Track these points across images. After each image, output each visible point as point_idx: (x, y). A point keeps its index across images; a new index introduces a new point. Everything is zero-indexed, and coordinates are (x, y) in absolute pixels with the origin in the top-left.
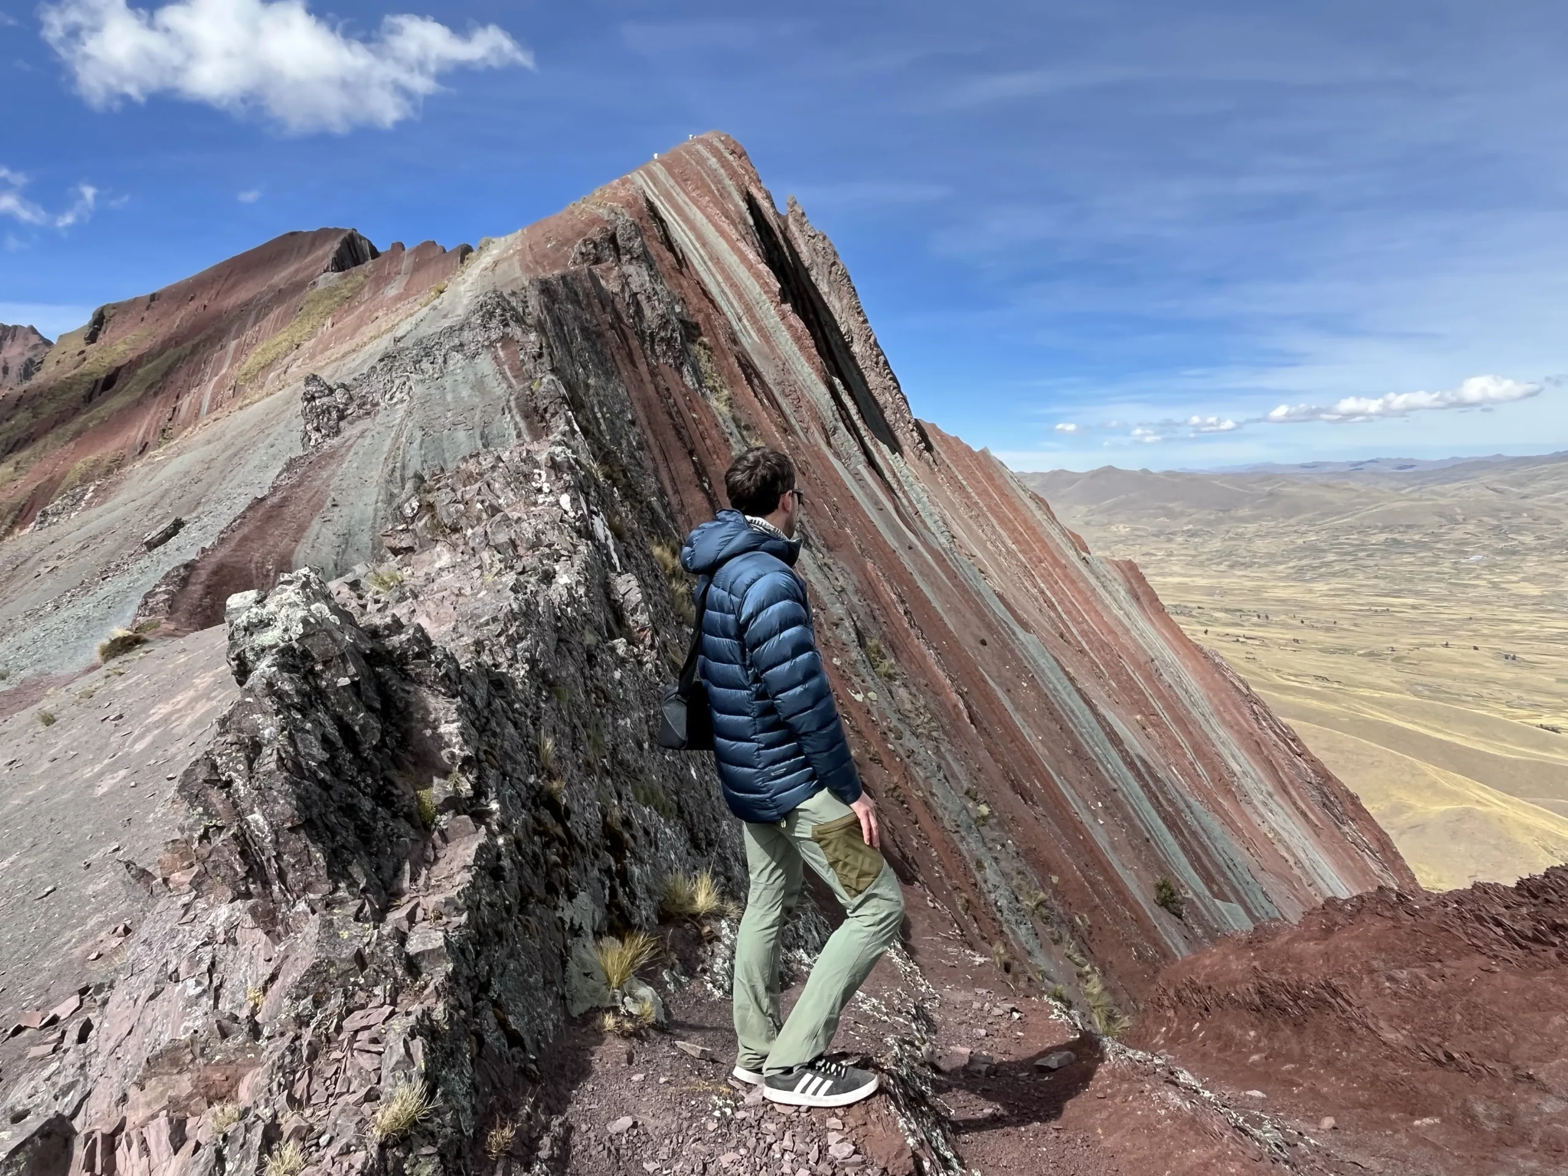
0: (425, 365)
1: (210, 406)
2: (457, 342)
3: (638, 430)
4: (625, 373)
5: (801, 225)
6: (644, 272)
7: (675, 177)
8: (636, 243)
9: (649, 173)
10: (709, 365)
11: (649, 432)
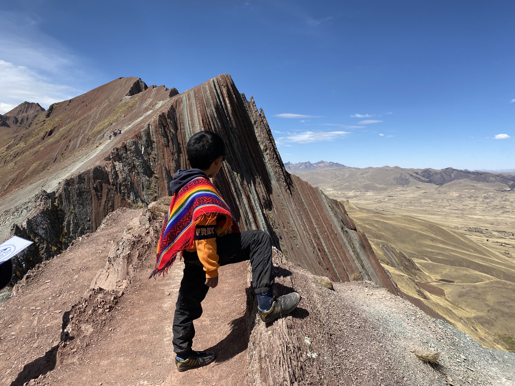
0: (16, 214)
1: (79, 145)
2: (26, 207)
3: (90, 223)
4: (93, 204)
5: (253, 106)
6: (121, 164)
7: (195, 98)
8: (133, 148)
9: (188, 95)
10: (155, 184)
11: (94, 223)
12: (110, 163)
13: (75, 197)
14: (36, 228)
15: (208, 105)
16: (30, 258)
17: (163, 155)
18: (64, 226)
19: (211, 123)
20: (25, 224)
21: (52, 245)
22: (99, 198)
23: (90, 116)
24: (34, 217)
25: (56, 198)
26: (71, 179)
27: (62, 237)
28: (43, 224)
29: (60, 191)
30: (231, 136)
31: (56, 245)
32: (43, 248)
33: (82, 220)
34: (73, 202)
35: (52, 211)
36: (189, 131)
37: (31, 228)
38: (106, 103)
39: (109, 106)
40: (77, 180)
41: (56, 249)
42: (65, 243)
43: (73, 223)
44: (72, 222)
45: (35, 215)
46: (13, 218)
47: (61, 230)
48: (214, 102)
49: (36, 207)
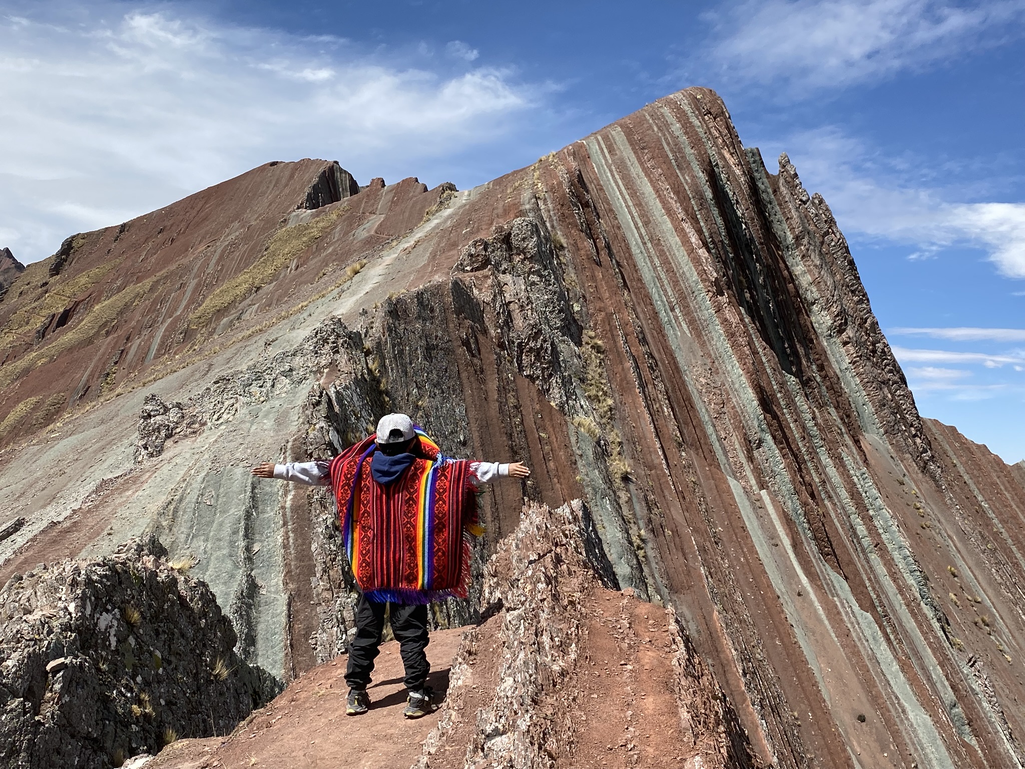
1: (158, 350)
2: (287, 368)
4: (468, 392)
5: (792, 187)
7: (633, 144)
8: (532, 243)
9: (606, 138)
15: (682, 163)
17: (596, 287)
22: (480, 377)
23: (187, 269)
25: (368, 352)
26: (400, 301)
29: (375, 333)
34: (416, 374)
36: (637, 235)
38: (234, 233)
39: (246, 239)
40: (413, 309)
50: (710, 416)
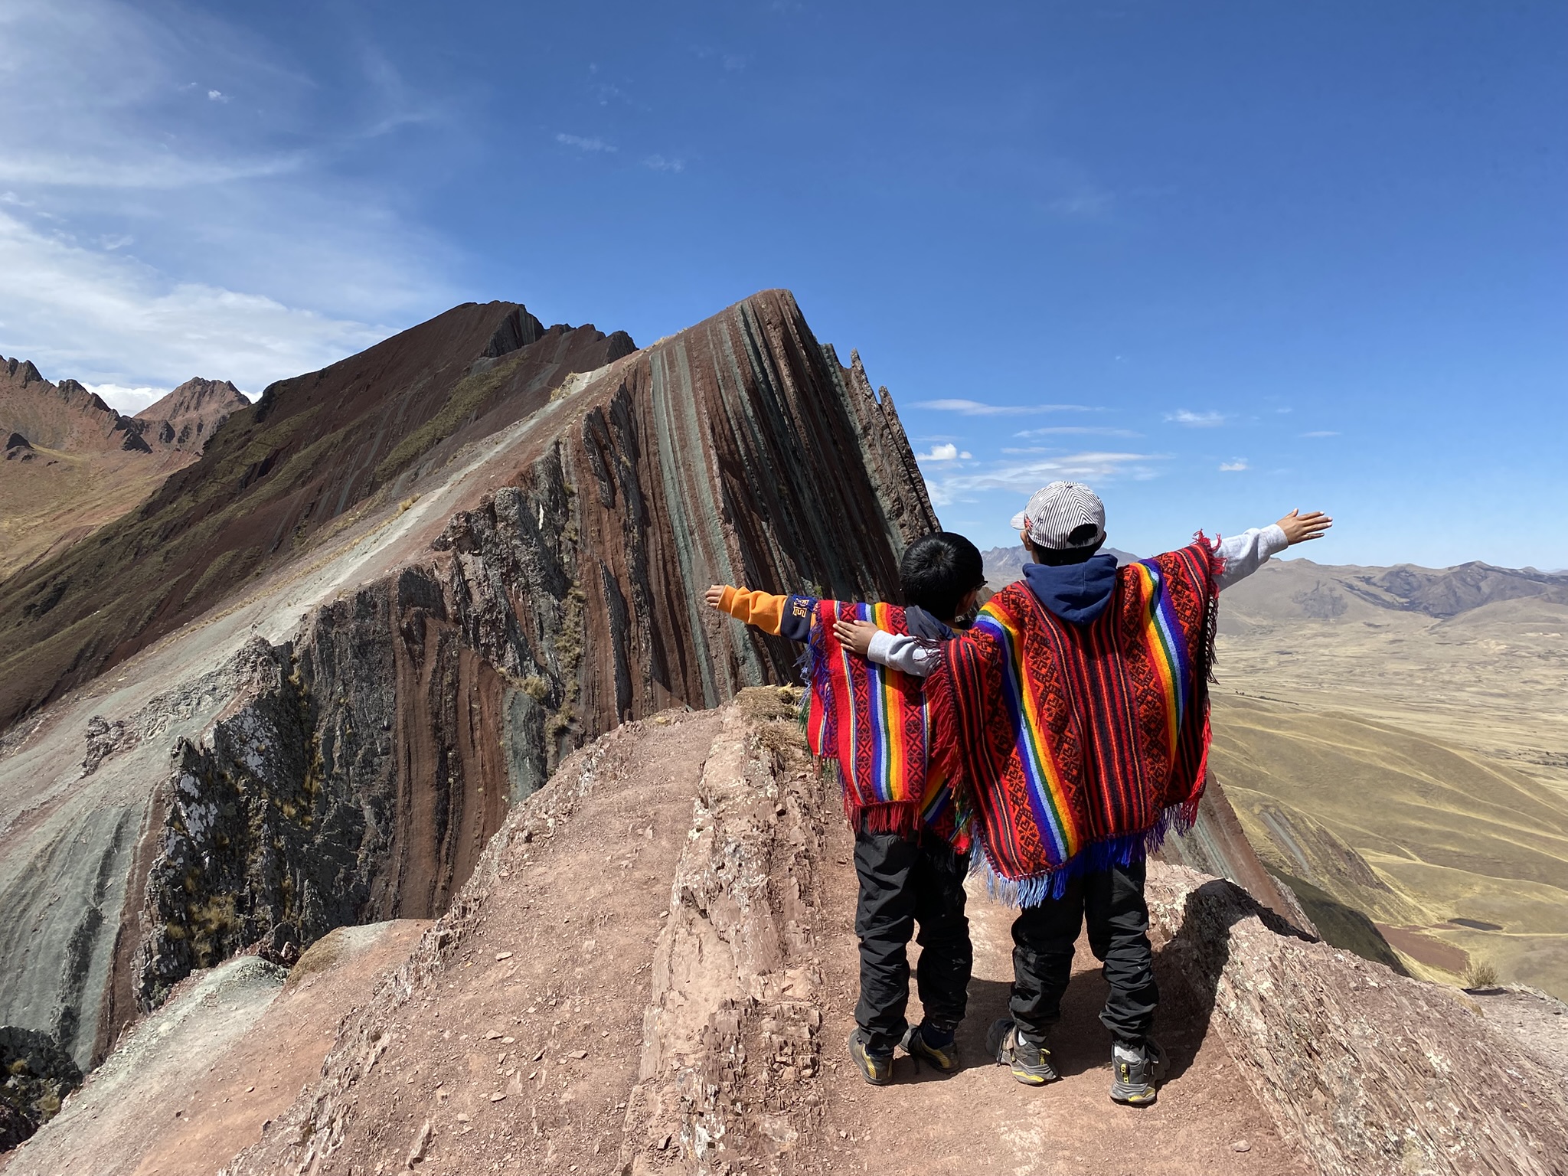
1: (346, 503)
3: (390, 735)
4: (400, 678)
5: (860, 382)
6: (480, 560)
7: (690, 361)
8: (512, 511)
9: (670, 354)
10: (576, 619)
11: (401, 736)
12: (449, 558)
13: (349, 660)
14: (241, 750)
15: (729, 381)
16: (223, 838)
17: (599, 531)
18: (317, 744)
19: (738, 435)
20: (209, 738)
21: (285, 801)
22: (416, 660)
23: (377, 418)
24: (236, 717)
25: (295, 661)
26: (338, 605)
27: (312, 777)
28: (258, 739)
29: (306, 640)
30: (794, 473)
31: (295, 800)
32: (258, 809)
33: (368, 726)
34: (344, 673)
35: (283, 698)
36: (672, 459)
37: (228, 749)
38: (423, 380)
39: (432, 387)
40: (352, 609)
41: (293, 812)
42: (319, 795)
43: (342, 736)
44: (338, 733)
45: (238, 710)
46: (175, 721)
47: (307, 757)
48: (744, 374)
49: (238, 689)
50: (705, 637)
